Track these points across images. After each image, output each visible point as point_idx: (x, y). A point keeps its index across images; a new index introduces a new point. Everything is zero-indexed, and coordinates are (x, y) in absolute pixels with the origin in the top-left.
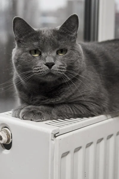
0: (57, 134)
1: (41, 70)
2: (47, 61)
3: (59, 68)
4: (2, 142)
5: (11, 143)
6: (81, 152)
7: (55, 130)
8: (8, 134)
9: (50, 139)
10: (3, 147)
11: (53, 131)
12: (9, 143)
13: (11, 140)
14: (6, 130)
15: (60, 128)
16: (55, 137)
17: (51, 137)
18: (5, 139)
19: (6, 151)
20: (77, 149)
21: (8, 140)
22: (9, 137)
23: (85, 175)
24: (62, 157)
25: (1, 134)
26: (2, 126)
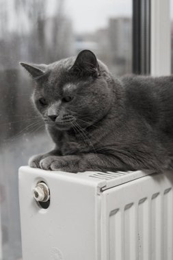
4: (38, 199)
5: (49, 200)
6: (133, 209)
7: (101, 184)
8: (45, 190)
9: (96, 193)
10: (37, 206)
11: (99, 184)
12: (47, 200)
13: (49, 196)
14: (43, 186)
15: (107, 181)
16: (102, 191)
17: (97, 191)
18: (41, 195)
19: (43, 211)
21: (46, 197)
22: (47, 193)
23: (139, 237)
24: (111, 215)
25: (36, 190)
26: (38, 181)
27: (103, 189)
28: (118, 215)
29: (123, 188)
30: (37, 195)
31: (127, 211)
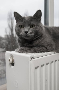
1: (23, 35)
2: (25, 31)
3: (30, 34)
4: (10, 62)
16: (32, 59)
17: (30, 59)
19: (12, 67)
21: (13, 62)
23: (46, 77)
25: (10, 59)
26: (11, 56)
27: (32, 58)
28: (38, 69)
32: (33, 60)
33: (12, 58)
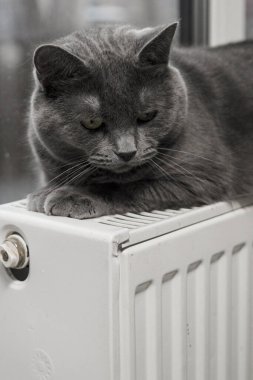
0: (124, 243)
4: (8, 264)
5: (28, 266)
6: (177, 281)
7: (120, 236)
8: (20, 248)
9: (110, 254)
10: (7, 276)
11: (116, 237)
12: (24, 266)
13: (27, 259)
14: (17, 240)
15: (132, 232)
16: (121, 249)
17: (112, 249)
18: (14, 258)
19: (17, 285)
20: (169, 276)
21: (21, 261)
22: (24, 254)
23: (187, 330)
24: (137, 292)
25: (5, 247)
26: (8, 231)
27: (123, 246)
28: (151, 292)
29: (159, 244)
30: (6, 257)
31: (167, 284)
32: (124, 252)
33: (17, 242)
